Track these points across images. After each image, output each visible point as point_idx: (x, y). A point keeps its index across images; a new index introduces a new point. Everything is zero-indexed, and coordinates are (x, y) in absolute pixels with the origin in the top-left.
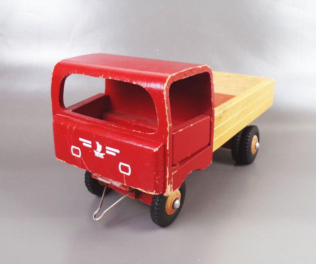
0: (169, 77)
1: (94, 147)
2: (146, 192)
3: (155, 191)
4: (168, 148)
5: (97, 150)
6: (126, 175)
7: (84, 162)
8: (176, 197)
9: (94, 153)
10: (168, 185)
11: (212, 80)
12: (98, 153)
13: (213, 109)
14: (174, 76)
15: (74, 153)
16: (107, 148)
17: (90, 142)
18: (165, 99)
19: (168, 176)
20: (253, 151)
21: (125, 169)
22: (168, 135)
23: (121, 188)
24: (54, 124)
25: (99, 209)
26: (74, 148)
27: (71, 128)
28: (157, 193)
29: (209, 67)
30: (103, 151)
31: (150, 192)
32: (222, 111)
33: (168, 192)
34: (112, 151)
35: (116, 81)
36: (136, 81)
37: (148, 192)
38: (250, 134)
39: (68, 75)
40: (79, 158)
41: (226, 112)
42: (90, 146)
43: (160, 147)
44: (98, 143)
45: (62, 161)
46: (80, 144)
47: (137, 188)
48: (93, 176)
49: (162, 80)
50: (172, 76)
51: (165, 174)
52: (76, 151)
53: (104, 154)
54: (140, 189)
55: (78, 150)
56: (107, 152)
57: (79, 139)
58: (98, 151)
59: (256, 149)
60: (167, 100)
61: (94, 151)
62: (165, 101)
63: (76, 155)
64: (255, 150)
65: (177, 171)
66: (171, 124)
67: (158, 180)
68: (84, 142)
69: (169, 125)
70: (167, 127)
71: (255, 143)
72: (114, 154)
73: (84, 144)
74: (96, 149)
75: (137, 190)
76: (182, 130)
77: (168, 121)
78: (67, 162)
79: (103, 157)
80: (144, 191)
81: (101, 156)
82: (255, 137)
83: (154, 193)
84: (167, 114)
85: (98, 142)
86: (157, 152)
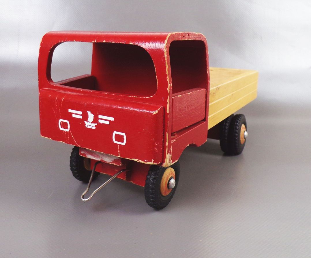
0: (169, 35)
1: (85, 117)
2: (143, 162)
3: (153, 160)
4: (168, 111)
5: (88, 121)
6: (120, 145)
7: (73, 137)
8: (171, 176)
9: (85, 124)
10: (168, 154)
11: (207, 51)
12: (90, 124)
13: (208, 81)
14: (174, 34)
15: (62, 127)
16: (100, 117)
17: (81, 113)
18: (166, 56)
19: (167, 144)
20: (242, 140)
21: (120, 138)
22: (169, 96)
23: (113, 164)
24: (40, 97)
25: (87, 189)
26: (62, 122)
27: (59, 100)
28: (156, 163)
29: (205, 37)
30: (95, 120)
31: (148, 161)
32: (215, 88)
33: (167, 162)
34: (105, 120)
35: (111, 43)
36: (133, 41)
37: (146, 162)
38: (239, 121)
39: (58, 44)
40: (67, 132)
41: (219, 89)
42: (81, 117)
43: (159, 109)
44: (89, 113)
45: (48, 138)
46: (69, 116)
47: (133, 159)
48: (81, 154)
49: (161, 39)
50: (172, 34)
51: (165, 141)
52: (64, 125)
53: (97, 124)
54: (136, 160)
55: (66, 123)
56: (100, 121)
57: (68, 110)
58: (89, 122)
59: (244, 138)
60: (167, 57)
61: (85, 122)
62: (166, 59)
63: (64, 130)
64: (244, 140)
65: (175, 140)
66: (171, 85)
67: (156, 147)
68: (74, 114)
69: (169, 85)
70: (168, 87)
71: (244, 132)
72: (108, 123)
73: (74, 116)
74: (87, 120)
75: (133, 161)
76: (180, 96)
77: (168, 80)
78: (53, 139)
79: (94, 128)
80: (141, 162)
81: (93, 126)
82: (243, 126)
83: (153, 162)
84: (167, 73)
85: (90, 112)
86: (156, 114)
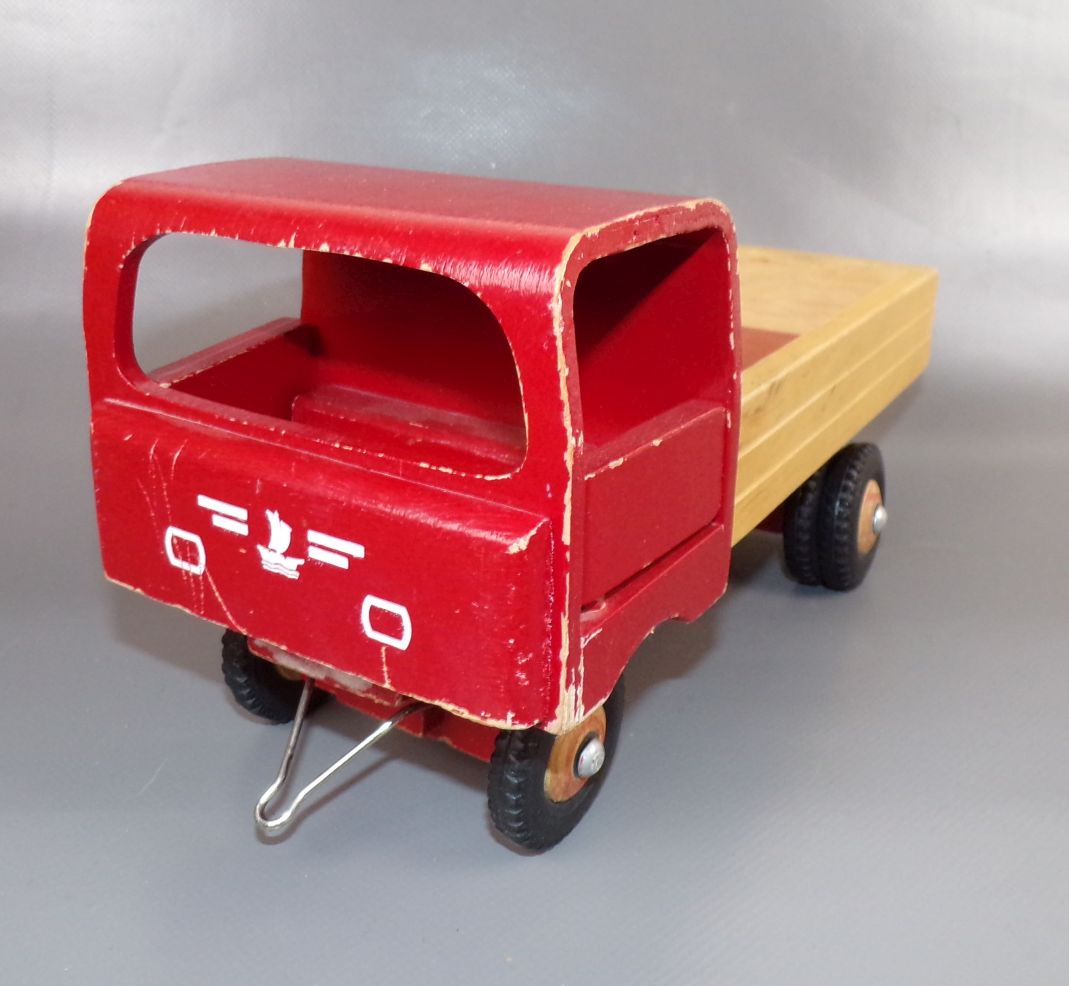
0: (574, 241)
1: (260, 532)
2: (475, 718)
3: (510, 715)
4: (566, 539)
5: (271, 546)
6: (391, 650)
7: (217, 594)
8: (588, 731)
9: (258, 558)
10: (567, 687)
11: (735, 261)
12: (276, 558)
13: (735, 376)
14: (593, 236)
15: (176, 556)
16: (313, 536)
17: (242, 514)
18: (558, 330)
19: (564, 654)
20: (863, 540)
21: (388, 624)
22: (570, 483)
23: (370, 696)
24: (94, 437)
25: (279, 781)
26: (178, 538)
27: (163, 455)
28: (522, 722)
29: (724, 210)
30: (297, 548)
31: (492, 717)
32: (764, 387)
33: (563, 718)
34: (334, 551)
35: (350, 259)
36: (432, 256)
37: (485, 718)
38: (855, 474)
39: (152, 238)
40: (195, 577)
41: (778, 388)
42: (243, 530)
43: (533, 532)
44: (273, 517)
45: (130, 588)
46: (200, 522)
47: (437, 703)
48: (256, 648)
49: (542, 253)
50: (584, 238)
51: (556, 646)
52: (185, 550)
53: (301, 562)
54: (449, 707)
55: (193, 546)
56: (314, 553)
57: (196, 500)
58: (274, 551)
59: (874, 532)
60: (565, 335)
61: (260, 548)
62: (559, 343)
63: (185, 566)
64: (872, 538)
65: (599, 631)
66: (581, 439)
67: (523, 668)
68: (217, 513)
69: (571, 441)
70: (565, 448)
71: (873, 514)
72: (343, 563)
73: (217, 521)
74: (265, 541)
75: (438, 708)
76: (620, 461)
77: (567, 423)
78: (153, 592)
79: (295, 575)
80: (465, 714)
81: (290, 568)
82: (872, 487)
83: (509, 721)
84: (564, 396)
85: (276, 514)
86: (521, 554)
